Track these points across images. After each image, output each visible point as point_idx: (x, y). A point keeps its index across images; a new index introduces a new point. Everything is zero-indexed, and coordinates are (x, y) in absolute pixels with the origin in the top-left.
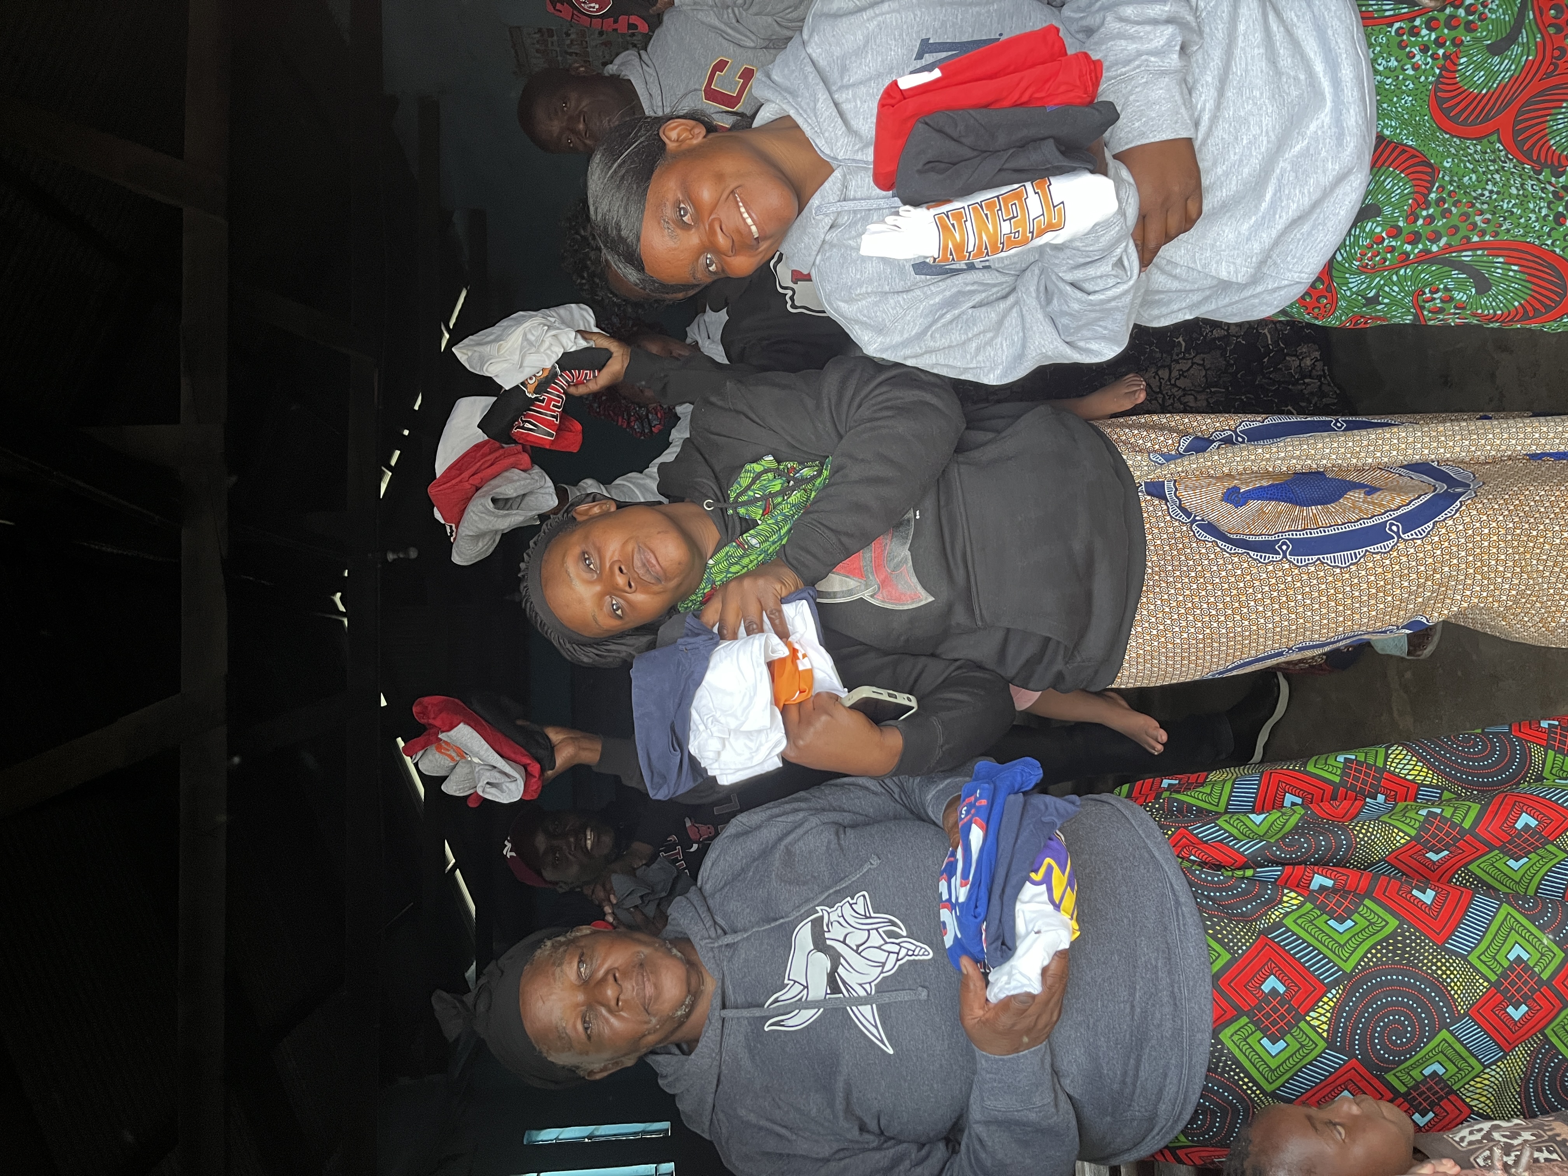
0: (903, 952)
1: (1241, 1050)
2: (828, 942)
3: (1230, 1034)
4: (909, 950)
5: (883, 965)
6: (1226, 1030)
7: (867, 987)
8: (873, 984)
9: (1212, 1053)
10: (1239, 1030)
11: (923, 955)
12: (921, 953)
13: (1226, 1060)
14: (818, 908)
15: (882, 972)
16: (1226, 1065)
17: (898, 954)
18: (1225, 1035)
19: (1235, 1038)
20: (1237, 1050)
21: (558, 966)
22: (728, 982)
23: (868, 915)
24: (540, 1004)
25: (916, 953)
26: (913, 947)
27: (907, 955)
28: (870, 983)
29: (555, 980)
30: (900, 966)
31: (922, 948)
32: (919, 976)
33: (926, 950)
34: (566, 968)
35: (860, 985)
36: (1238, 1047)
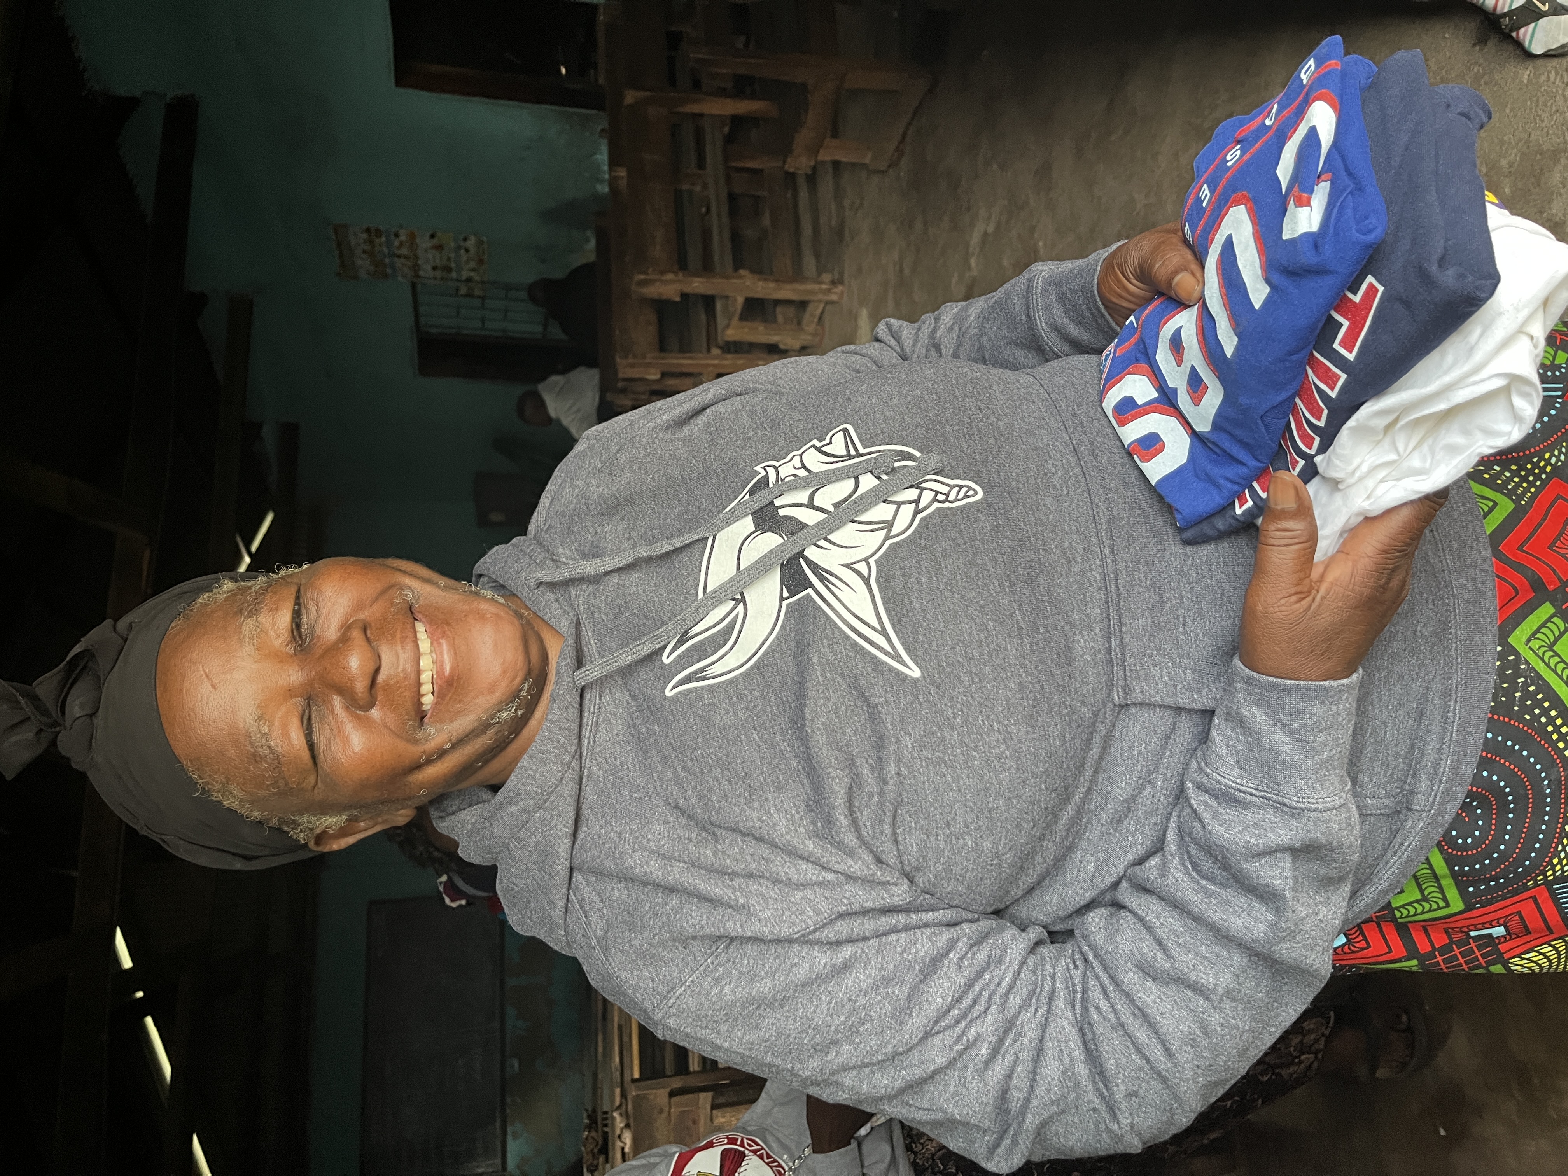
0: (927, 497)
1: (1548, 665)
2: (782, 512)
3: (1524, 639)
4: (937, 493)
5: (890, 524)
6: (1517, 632)
7: (862, 567)
8: (872, 561)
9: (1501, 672)
10: (1538, 631)
11: (966, 496)
12: (961, 496)
13: (1526, 685)
14: (758, 468)
15: (888, 537)
16: (1527, 695)
17: (917, 502)
18: (1518, 638)
19: (1535, 644)
20: (1542, 665)
21: (249, 616)
22: (588, 634)
23: (853, 452)
24: (205, 688)
25: (952, 497)
26: (945, 489)
27: (935, 500)
28: (866, 560)
29: (240, 641)
30: (922, 519)
31: (961, 487)
32: (960, 532)
33: (970, 489)
34: (264, 619)
35: (848, 566)
36: (1542, 659)
